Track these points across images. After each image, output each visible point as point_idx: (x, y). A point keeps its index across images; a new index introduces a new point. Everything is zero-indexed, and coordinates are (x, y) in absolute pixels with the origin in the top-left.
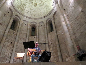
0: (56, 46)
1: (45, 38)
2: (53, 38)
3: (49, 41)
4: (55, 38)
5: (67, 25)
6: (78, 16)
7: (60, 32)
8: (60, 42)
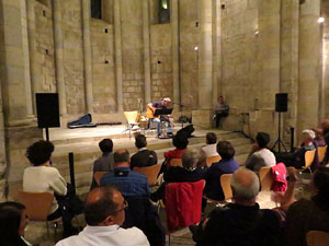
0: (172, 72)
1: (142, 38)
2: (166, 47)
3: (153, 53)
4: (172, 47)
5: (214, 37)
6: (244, 36)
7: (188, 37)
8: (183, 64)
